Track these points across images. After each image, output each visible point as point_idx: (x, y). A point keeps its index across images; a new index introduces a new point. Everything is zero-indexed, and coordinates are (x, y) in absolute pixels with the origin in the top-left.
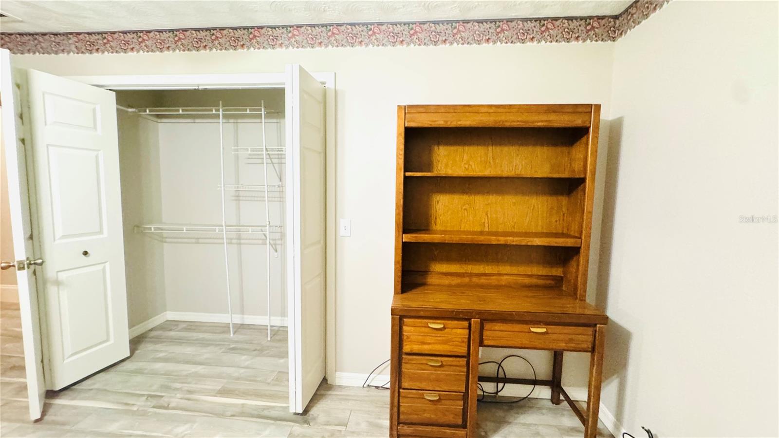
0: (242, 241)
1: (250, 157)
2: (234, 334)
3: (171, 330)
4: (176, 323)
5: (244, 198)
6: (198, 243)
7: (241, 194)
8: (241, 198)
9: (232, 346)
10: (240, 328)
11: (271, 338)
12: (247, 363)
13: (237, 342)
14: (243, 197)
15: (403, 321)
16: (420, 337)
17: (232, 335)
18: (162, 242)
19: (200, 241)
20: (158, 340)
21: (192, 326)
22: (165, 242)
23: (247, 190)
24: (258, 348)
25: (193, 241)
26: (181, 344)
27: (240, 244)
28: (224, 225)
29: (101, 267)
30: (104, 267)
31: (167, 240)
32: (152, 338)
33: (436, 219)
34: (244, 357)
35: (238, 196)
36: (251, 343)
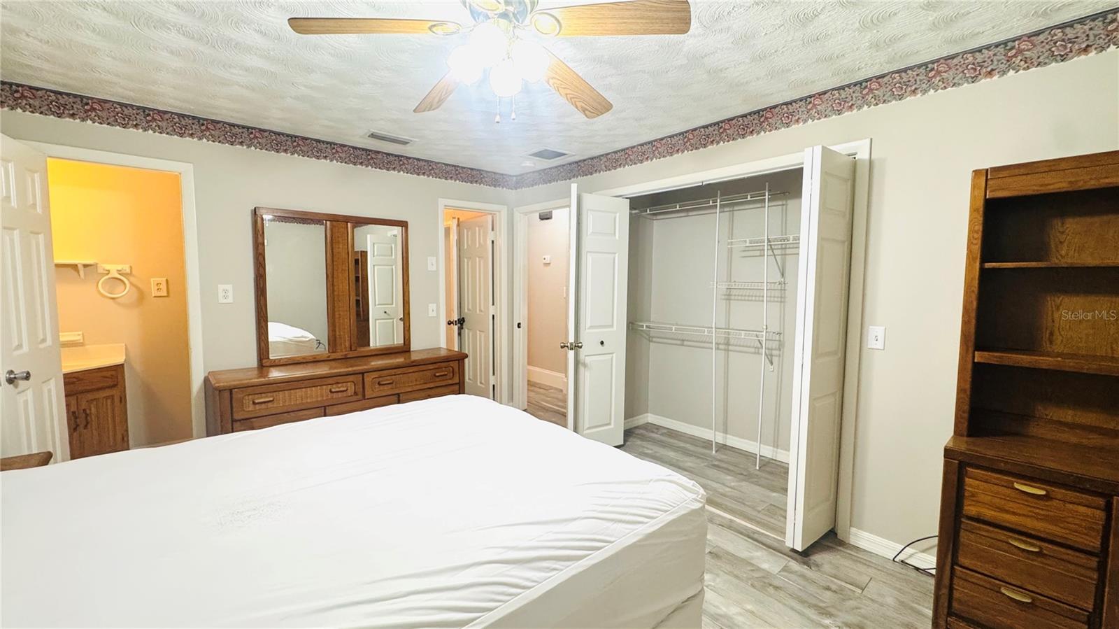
0: (730, 348)
1: (747, 249)
2: (716, 452)
3: (653, 432)
4: (658, 427)
5: (736, 298)
6: (683, 345)
7: (733, 292)
8: (733, 297)
9: (716, 463)
10: (723, 448)
11: (760, 468)
12: (733, 484)
13: (720, 460)
14: (735, 295)
15: (967, 471)
16: (998, 500)
17: (714, 452)
18: (649, 341)
19: (685, 343)
20: (643, 438)
21: (672, 433)
22: (652, 341)
23: (740, 287)
24: (745, 473)
25: (679, 342)
26: (665, 447)
27: (728, 350)
28: (714, 326)
29: (609, 357)
30: (612, 357)
31: (654, 339)
32: (637, 434)
33: (1052, 334)
34: (729, 477)
35: (729, 295)
36: (735, 466)
